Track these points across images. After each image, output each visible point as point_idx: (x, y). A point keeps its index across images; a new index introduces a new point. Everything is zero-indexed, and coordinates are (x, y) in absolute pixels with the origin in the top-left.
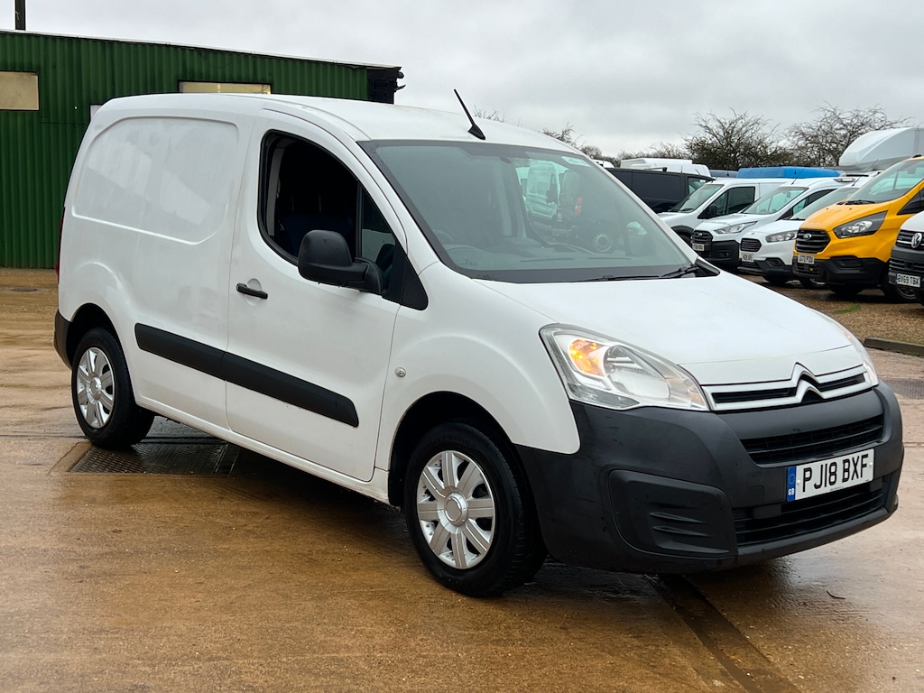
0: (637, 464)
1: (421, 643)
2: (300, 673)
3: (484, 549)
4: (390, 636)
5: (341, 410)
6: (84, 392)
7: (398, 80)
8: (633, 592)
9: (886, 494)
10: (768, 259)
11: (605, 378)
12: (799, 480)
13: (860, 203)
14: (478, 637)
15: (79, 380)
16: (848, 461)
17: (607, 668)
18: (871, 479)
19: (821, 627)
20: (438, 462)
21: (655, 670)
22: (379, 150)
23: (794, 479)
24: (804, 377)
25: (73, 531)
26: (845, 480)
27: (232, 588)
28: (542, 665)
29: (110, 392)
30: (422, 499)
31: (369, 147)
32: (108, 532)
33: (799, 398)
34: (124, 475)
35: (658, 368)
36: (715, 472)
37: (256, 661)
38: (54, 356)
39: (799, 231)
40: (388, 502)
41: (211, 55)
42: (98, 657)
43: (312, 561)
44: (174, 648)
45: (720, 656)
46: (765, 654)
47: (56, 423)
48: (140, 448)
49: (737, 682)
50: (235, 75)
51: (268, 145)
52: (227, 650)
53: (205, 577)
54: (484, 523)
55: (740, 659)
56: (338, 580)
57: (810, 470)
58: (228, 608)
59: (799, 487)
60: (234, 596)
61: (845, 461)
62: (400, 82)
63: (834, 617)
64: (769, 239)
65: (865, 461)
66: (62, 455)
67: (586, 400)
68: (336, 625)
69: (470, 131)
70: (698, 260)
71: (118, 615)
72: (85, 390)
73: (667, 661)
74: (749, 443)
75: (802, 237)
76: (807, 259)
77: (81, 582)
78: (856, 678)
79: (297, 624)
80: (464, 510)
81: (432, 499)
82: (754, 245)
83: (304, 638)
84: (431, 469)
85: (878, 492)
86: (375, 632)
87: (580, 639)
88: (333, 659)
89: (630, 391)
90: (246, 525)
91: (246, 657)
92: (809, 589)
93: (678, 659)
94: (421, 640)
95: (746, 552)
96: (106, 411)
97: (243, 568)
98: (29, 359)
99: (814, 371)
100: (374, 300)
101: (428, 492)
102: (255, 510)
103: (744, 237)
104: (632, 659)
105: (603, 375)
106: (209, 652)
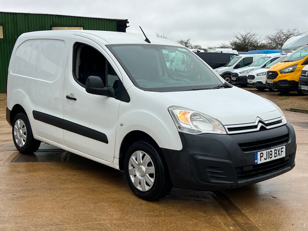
0: (202, 153)
2: (87, 229)
3: (152, 184)
4: (119, 215)
5: (102, 138)
6: (17, 135)
7: (127, 24)
8: (204, 197)
9: (291, 161)
10: (257, 82)
11: (191, 124)
12: (259, 157)
13: (288, 61)
14: (149, 215)
15: (15, 131)
16: (276, 150)
17: (193, 224)
18: (285, 156)
19: (269, 208)
20: (135, 155)
21: (210, 224)
22: (113, 48)
23: (257, 157)
24: (260, 121)
25: (11, 182)
26: (275, 157)
27: (65, 201)
28: (171, 223)
29: (25, 134)
30: (130, 168)
31: (109, 47)
32: (23, 183)
33: (258, 129)
34: (30, 163)
35: (209, 120)
36: (229, 155)
37: (71, 225)
38: (6, 123)
39: (268, 72)
40: (119, 169)
41: (62, 17)
42: (17, 225)
43: (94, 191)
44: (44, 221)
45: (233, 218)
46: (248, 217)
47: (8, 146)
48: (36, 153)
49: (238, 227)
50: (71, 24)
51: (76, 47)
52: (62, 222)
53: (56, 197)
54: (151, 175)
55: (240, 219)
56: (102, 197)
57: (262, 153)
58: (63, 207)
59: (259, 160)
60: (66, 203)
61: (275, 150)
62: (128, 25)
63: (273, 204)
64: (258, 75)
65: (282, 150)
66: (9, 157)
67: (184, 132)
68: (100, 212)
69: (145, 40)
70: (225, 82)
71: (25, 211)
72: (17, 134)
73: (214, 220)
74: (240, 145)
75: (268, 74)
76: (271, 81)
77: (13, 200)
78: (279, 225)
79: (87, 212)
80: (144, 171)
81: (134, 168)
82: (253, 77)
83: (89, 217)
84: (133, 157)
85: (288, 160)
86: (114, 214)
87: (185, 214)
88: (99, 224)
89: (199, 128)
90: (71, 179)
91: (68, 224)
92: (265, 195)
93: (218, 220)
94: (130, 216)
95: (241, 183)
96: (24, 141)
97: (69, 193)
99: (264, 119)
100: (112, 100)
101: (132, 165)
102: (75, 173)
103: (249, 74)
104: (202, 220)
105: (190, 123)
106: (56, 223)
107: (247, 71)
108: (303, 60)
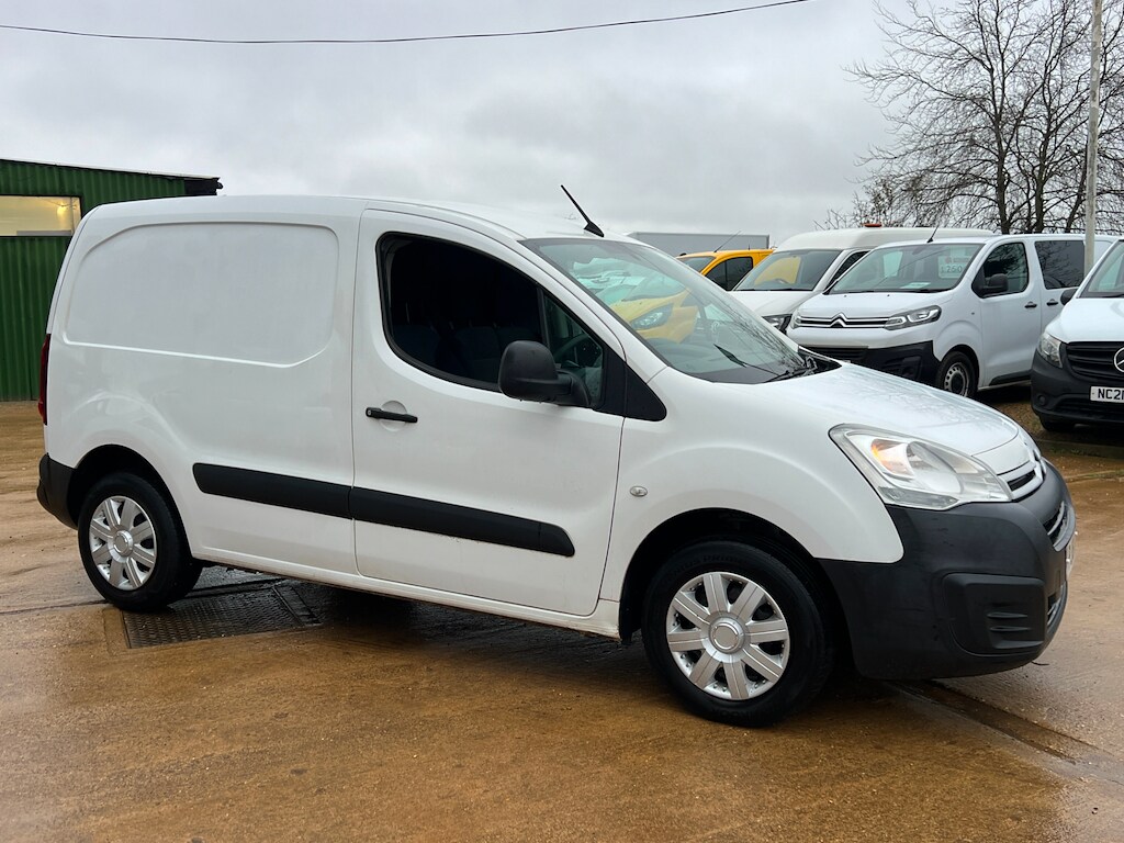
0: (971, 565)
3: (775, 676)
4: (738, 794)
6: (104, 550)
7: (218, 190)
14: (818, 775)
15: (92, 537)
17: (976, 785)
21: (1018, 777)
29: (149, 547)
30: (672, 629)
31: (534, 246)
32: (272, 719)
33: (1040, 477)
36: (1038, 563)
41: (10, 167)
43: (544, 716)
46: (1074, 738)
48: (178, 605)
50: (39, 187)
51: (385, 249)
53: (455, 757)
54: (772, 648)
60: (517, 776)
66: (99, 627)
67: (904, 503)
69: (586, 228)
72: (104, 547)
73: (1013, 764)
84: (686, 596)
86: (719, 793)
87: (910, 757)
90: (416, 683)
96: (142, 568)
100: (585, 415)
101: (683, 620)
104: (982, 769)
105: (914, 475)
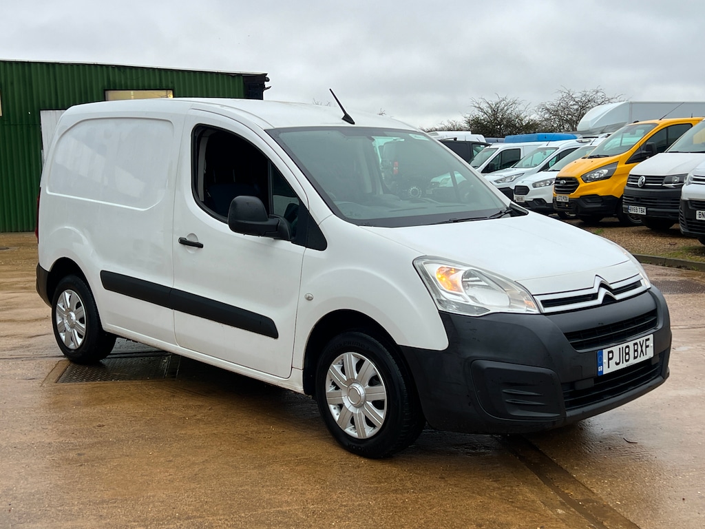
0: (491, 355)
1: (341, 496)
2: (256, 524)
3: (379, 423)
4: (317, 492)
5: (265, 327)
6: (63, 323)
7: (266, 83)
8: (486, 447)
9: (662, 366)
10: (535, 199)
11: (464, 294)
12: (605, 360)
13: (598, 157)
14: (381, 488)
15: (57, 315)
16: (637, 344)
17: (479, 505)
18: (652, 356)
19: (625, 465)
20: (340, 361)
21: (513, 504)
22: (281, 135)
23: (601, 359)
24: (602, 285)
25: (67, 427)
26: (635, 358)
27: (194, 463)
28: (432, 507)
29: (83, 322)
30: (330, 389)
31: (274, 133)
32: (94, 427)
33: (600, 300)
35: (500, 284)
36: (548, 356)
37: (222, 517)
38: (36, 298)
39: (557, 179)
41: (128, 70)
42: (104, 522)
43: (249, 440)
44: (159, 511)
45: (557, 491)
46: (589, 488)
47: (41, 347)
48: (106, 362)
49: (573, 510)
50: (146, 84)
51: (197, 135)
52: (199, 510)
53: (172, 456)
54: (378, 404)
55: (571, 491)
56: (271, 452)
57: (612, 352)
58: (194, 478)
59: (605, 365)
60: (197, 470)
61: (635, 344)
62: (267, 84)
63: (633, 457)
64: (534, 185)
65: (648, 343)
66: (49, 370)
67: (450, 310)
68: (276, 486)
69: (343, 119)
70: (511, 204)
71: (113, 489)
72: (63, 321)
73: (521, 497)
74: (570, 335)
75: (559, 183)
76: (563, 198)
77: (81, 465)
78: (657, 501)
79: (247, 487)
80: (363, 395)
81: (337, 388)
82: (524, 190)
83: (255, 498)
84: (336, 367)
85: (657, 364)
86: (306, 490)
87: (455, 485)
88: (279, 512)
89: (481, 302)
90: (195, 415)
91: (214, 514)
92: (610, 438)
93: (529, 495)
94: (340, 493)
95: (572, 415)
96: (80, 336)
97: (200, 447)
98: (12, 300)
99: (608, 280)
100: (286, 245)
101: (334, 384)
102: (200, 403)
103: (517, 185)
104: (496, 497)
105: (462, 292)
106: (186, 513)
107: (511, 177)
108: (628, 154)
